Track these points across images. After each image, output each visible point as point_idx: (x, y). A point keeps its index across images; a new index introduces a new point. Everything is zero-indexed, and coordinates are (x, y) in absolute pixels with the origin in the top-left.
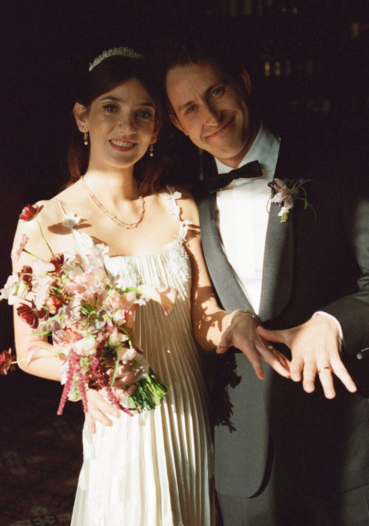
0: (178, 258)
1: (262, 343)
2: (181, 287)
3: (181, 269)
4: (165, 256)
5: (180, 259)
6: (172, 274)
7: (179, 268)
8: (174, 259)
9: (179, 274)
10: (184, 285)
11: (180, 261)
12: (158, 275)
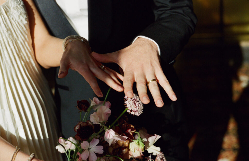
0: (17, 6)
1: (95, 64)
2: (23, 28)
3: (21, 14)
4: (7, 7)
5: (18, 6)
6: (14, 19)
7: (19, 14)
8: (13, 8)
9: (19, 19)
10: (25, 26)
11: (19, 8)
12: (4, 23)
